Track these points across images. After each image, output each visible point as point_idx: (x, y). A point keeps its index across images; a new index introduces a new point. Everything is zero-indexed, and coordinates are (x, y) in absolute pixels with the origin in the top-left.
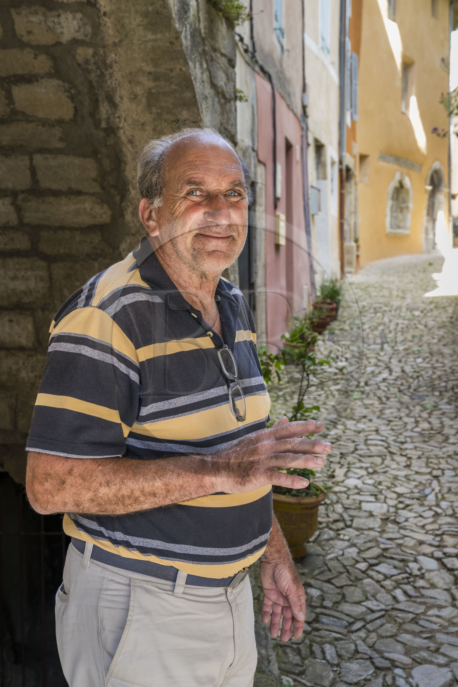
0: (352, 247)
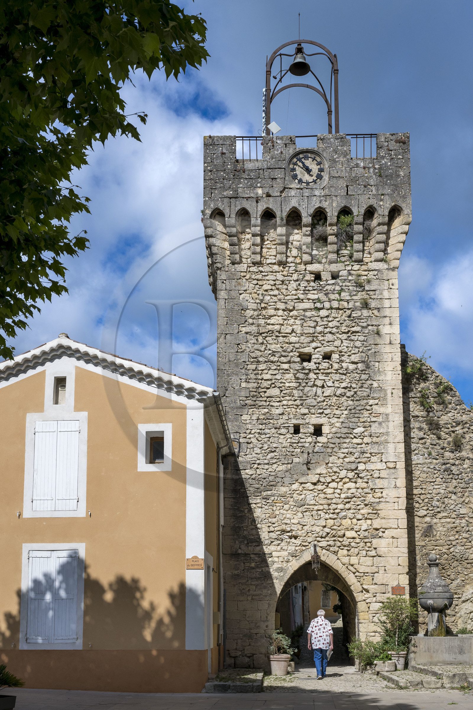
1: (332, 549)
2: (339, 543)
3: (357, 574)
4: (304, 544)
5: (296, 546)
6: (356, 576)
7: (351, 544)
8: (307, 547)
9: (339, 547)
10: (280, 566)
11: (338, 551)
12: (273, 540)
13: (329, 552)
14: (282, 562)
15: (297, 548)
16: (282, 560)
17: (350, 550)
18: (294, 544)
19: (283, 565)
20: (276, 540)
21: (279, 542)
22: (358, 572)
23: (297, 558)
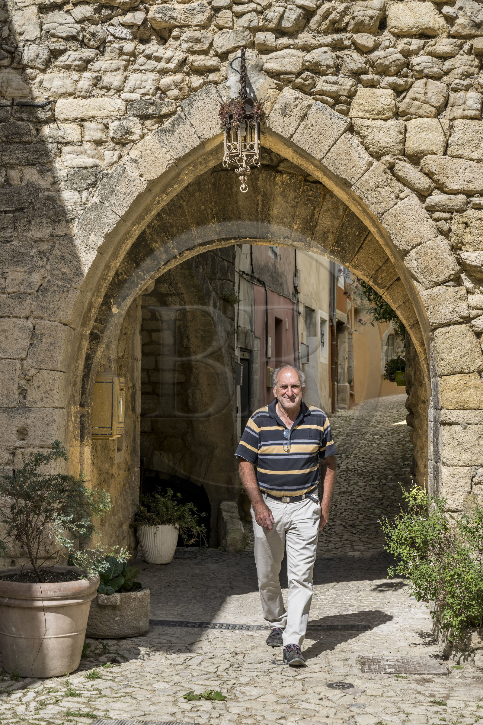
0: (346, 386)
1: (322, 84)
2: (356, 55)
3: (437, 198)
4: (200, 61)
5: (164, 72)
6: (431, 210)
7: (415, 60)
8: (212, 77)
9: (356, 74)
10: (89, 161)
11: (351, 95)
12: (60, 45)
13: (310, 100)
14: (99, 143)
15: (167, 80)
16: (100, 135)
17: (408, 88)
18: (152, 64)
19: (101, 157)
20: (73, 45)
21: (88, 53)
22: (441, 188)
23: (167, 124)
